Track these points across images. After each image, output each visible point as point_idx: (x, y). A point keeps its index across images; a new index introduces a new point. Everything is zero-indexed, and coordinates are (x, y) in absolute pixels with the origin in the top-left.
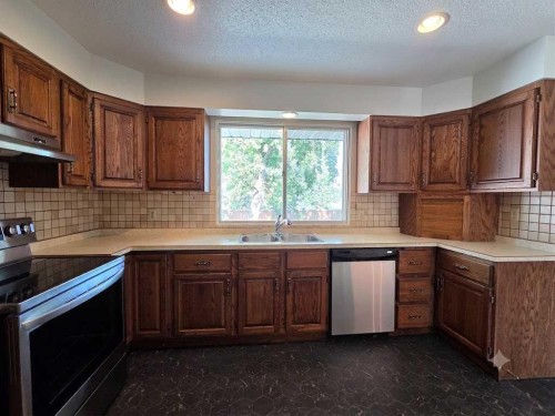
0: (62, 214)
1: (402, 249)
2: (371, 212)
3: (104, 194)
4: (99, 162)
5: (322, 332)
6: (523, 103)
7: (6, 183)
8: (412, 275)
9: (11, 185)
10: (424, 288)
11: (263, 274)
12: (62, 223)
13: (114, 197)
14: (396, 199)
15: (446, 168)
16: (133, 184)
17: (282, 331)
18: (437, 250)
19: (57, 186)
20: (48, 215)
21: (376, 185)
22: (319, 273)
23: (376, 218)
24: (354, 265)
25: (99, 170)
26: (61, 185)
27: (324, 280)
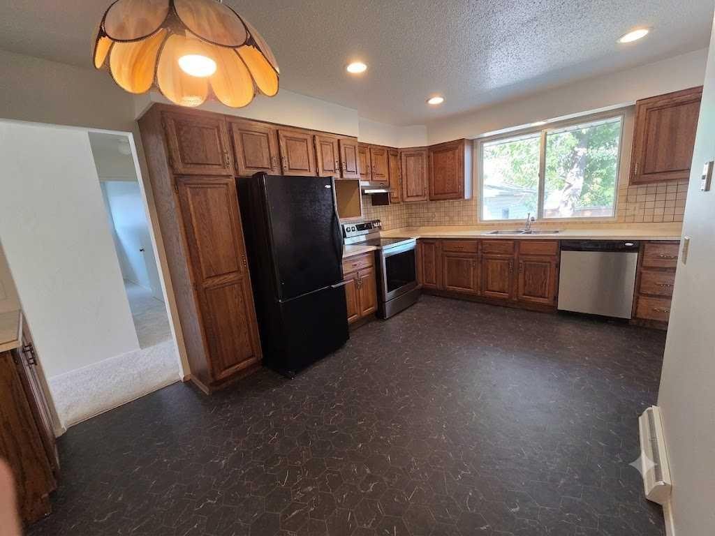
2: (650, 205)
3: (409, 205)
4: (405, 190)
5: (549, 306)
7: (371, 204)
11: (500, 256)
13: (414, 207)
16: (422, 199)
17: (515, 299)
19: (388, 204)
20: (385, 218)
21: (638, 176)
22: (548, 259)
25: (405, 193)
26: (390, 204)
27: (553, 265)
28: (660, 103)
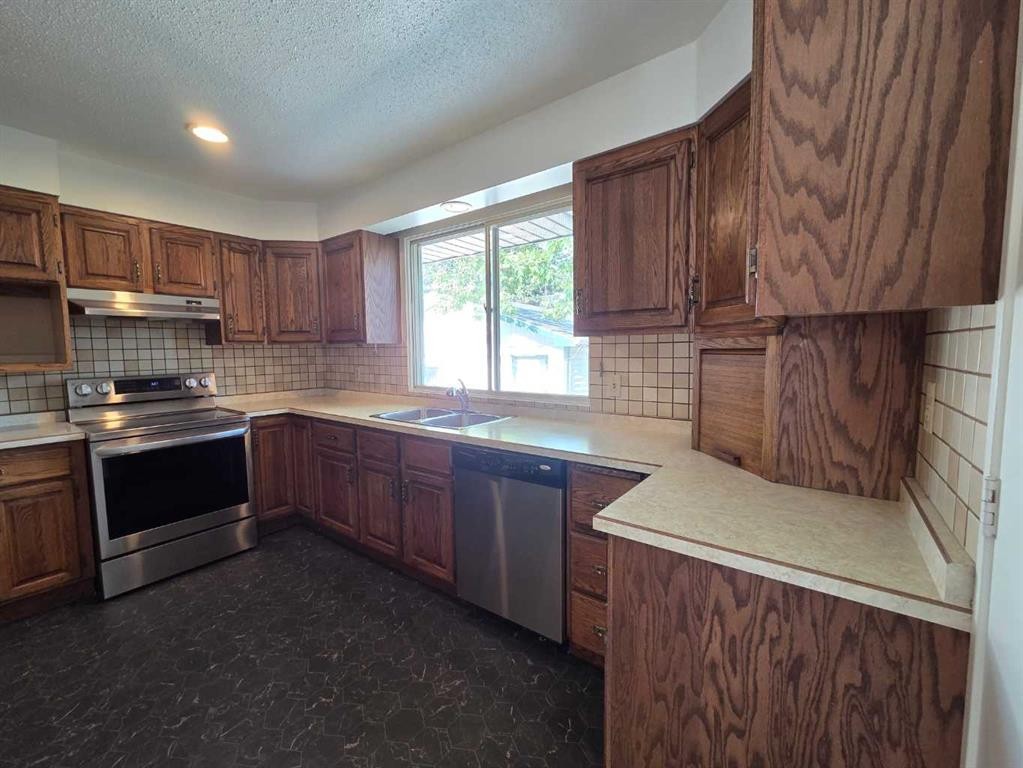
0: (269, 370)
2: (635, 379)
7: (204, 342)
9: (207, 344)
11: (381, 466)
12: (270, 379)
16: (310, 337)
19: (220, 343)
20: (251, 371)
23: (650, 395)
26: (223, 342)
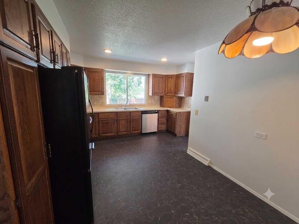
1: (159, 110)
2: (152, 101)
5: (140, 133)
6: (184, 76)
8: (162, 117)
10: (164, 120)
11: (124, 118)
14: (159, 97)
15: (171, 89)
17: (129, 133)
18: (168, 111)
21: (154, 93)
22: (138, 117)
24: (148, 115)
27: (140, 119)
28: (159, 76)
